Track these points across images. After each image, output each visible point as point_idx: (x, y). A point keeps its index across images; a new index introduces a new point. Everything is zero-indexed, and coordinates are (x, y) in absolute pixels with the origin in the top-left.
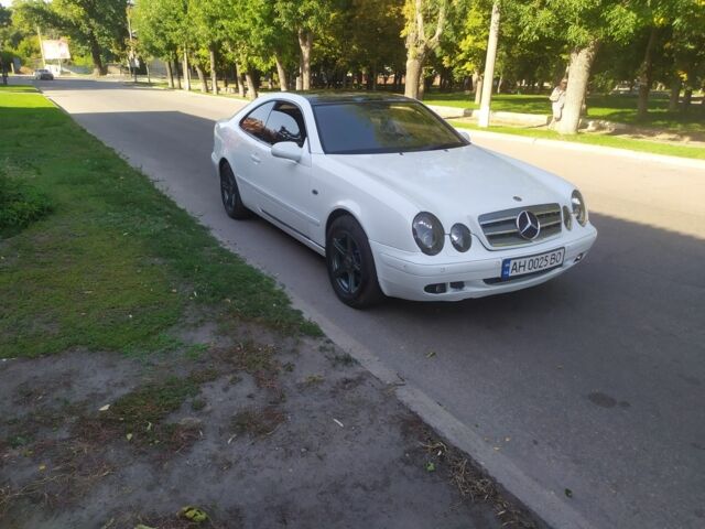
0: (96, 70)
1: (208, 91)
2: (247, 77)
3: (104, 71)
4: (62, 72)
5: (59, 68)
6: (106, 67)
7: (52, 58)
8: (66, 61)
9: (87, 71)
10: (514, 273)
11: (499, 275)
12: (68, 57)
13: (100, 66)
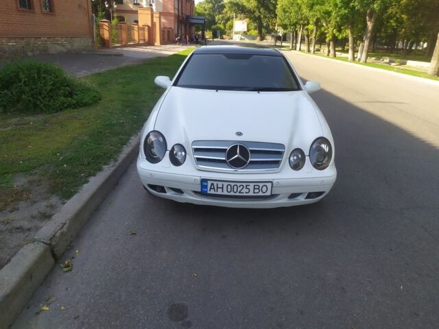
0: (258, 38)
1: (309, 51)
2: (331, 43)
3: (262, 39)
4: (241, 39)
5: (240, 36)
6: (264, 36)
7: (238, 31)
8: (245, 32)
9: (254, 38)
10: (212, 192)
11: (200, 190)
12: (246, 30)
13: (261, 36)
